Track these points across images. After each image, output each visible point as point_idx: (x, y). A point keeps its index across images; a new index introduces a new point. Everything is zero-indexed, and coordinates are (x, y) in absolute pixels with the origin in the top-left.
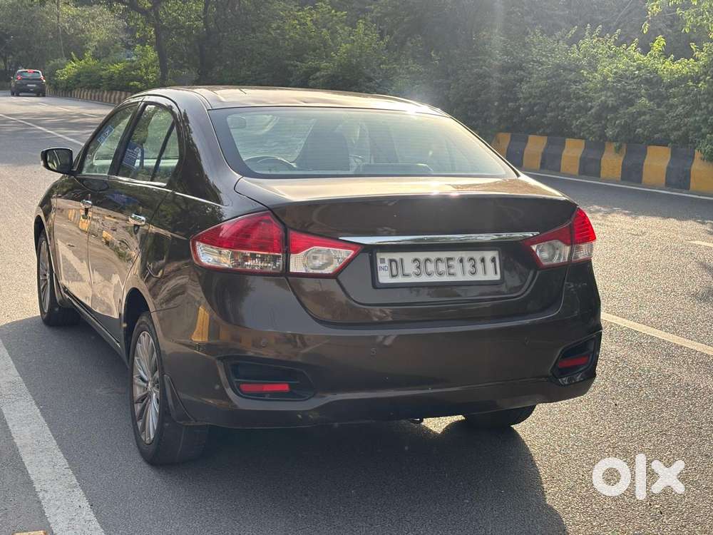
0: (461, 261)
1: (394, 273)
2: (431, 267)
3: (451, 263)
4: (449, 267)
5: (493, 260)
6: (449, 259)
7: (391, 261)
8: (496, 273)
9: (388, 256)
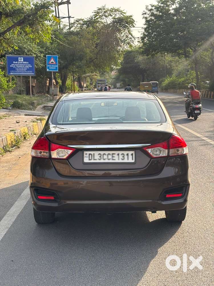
0: (118, 155)
1: (90, 158)
2: (105, 157)
3: (114, 155)
4: (113, 157)
5: (132, 155)
6: (113, 154)
7: (90, 154)
8: (133, 159)
9: (88, 152)
